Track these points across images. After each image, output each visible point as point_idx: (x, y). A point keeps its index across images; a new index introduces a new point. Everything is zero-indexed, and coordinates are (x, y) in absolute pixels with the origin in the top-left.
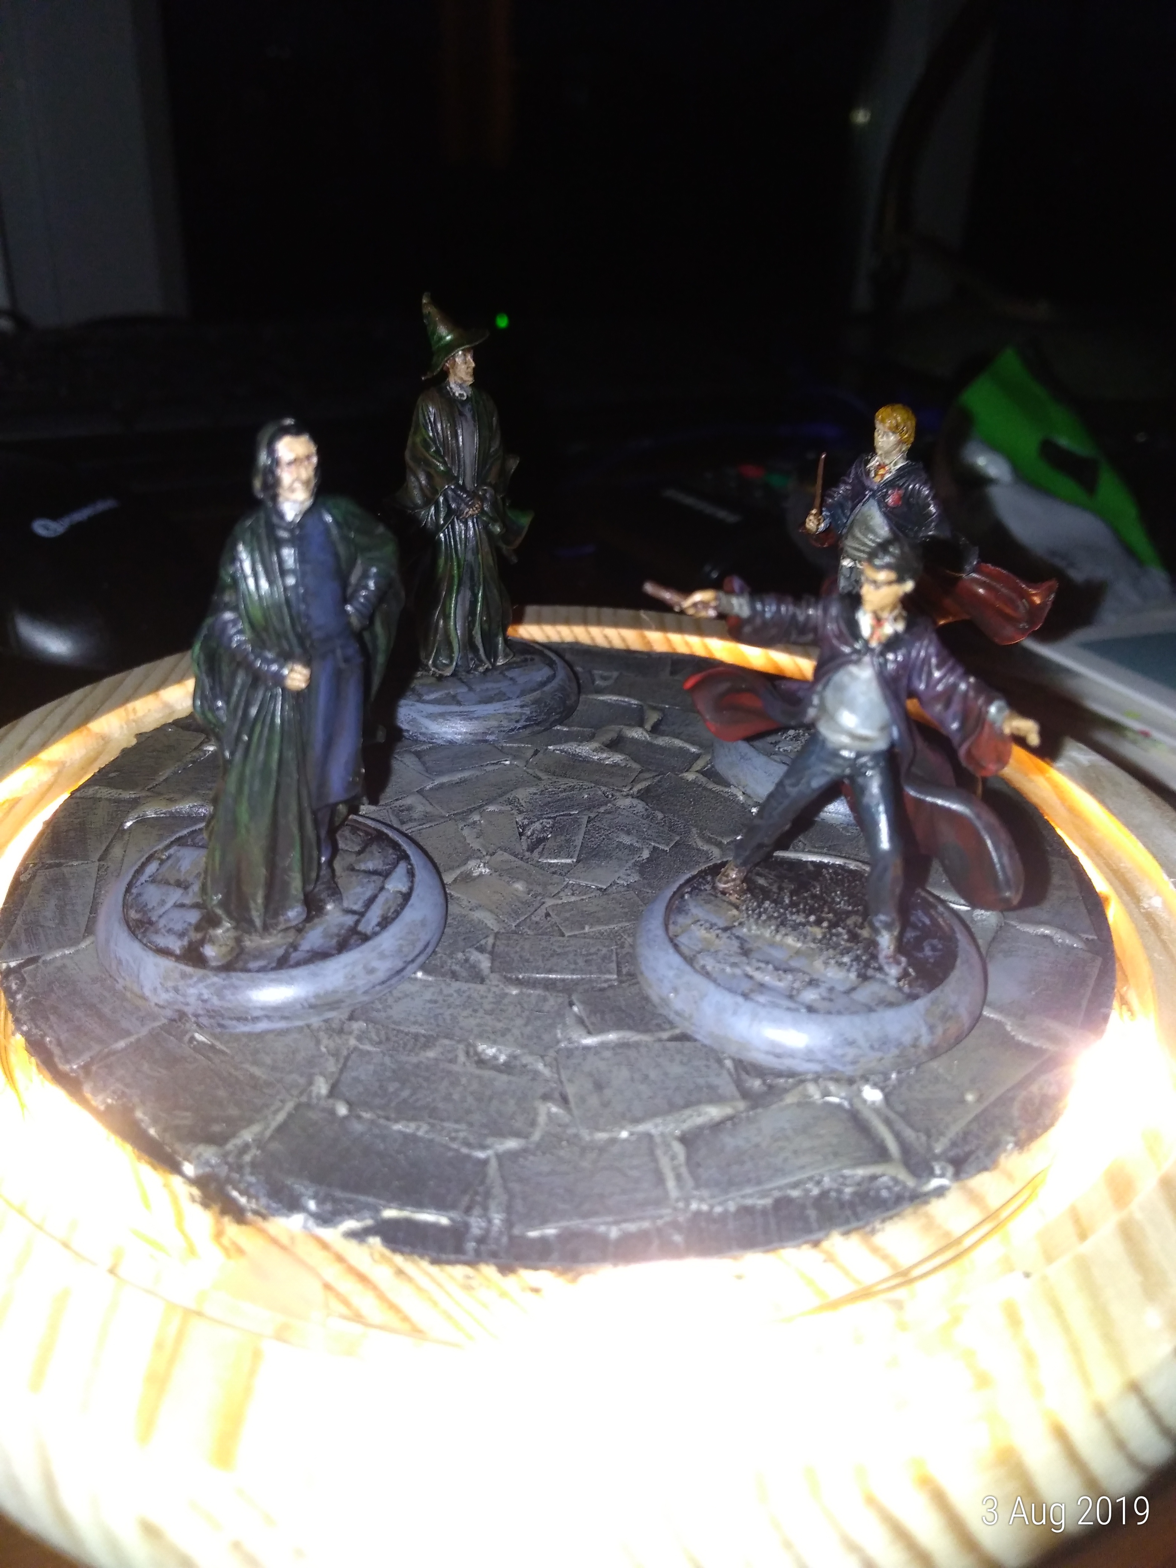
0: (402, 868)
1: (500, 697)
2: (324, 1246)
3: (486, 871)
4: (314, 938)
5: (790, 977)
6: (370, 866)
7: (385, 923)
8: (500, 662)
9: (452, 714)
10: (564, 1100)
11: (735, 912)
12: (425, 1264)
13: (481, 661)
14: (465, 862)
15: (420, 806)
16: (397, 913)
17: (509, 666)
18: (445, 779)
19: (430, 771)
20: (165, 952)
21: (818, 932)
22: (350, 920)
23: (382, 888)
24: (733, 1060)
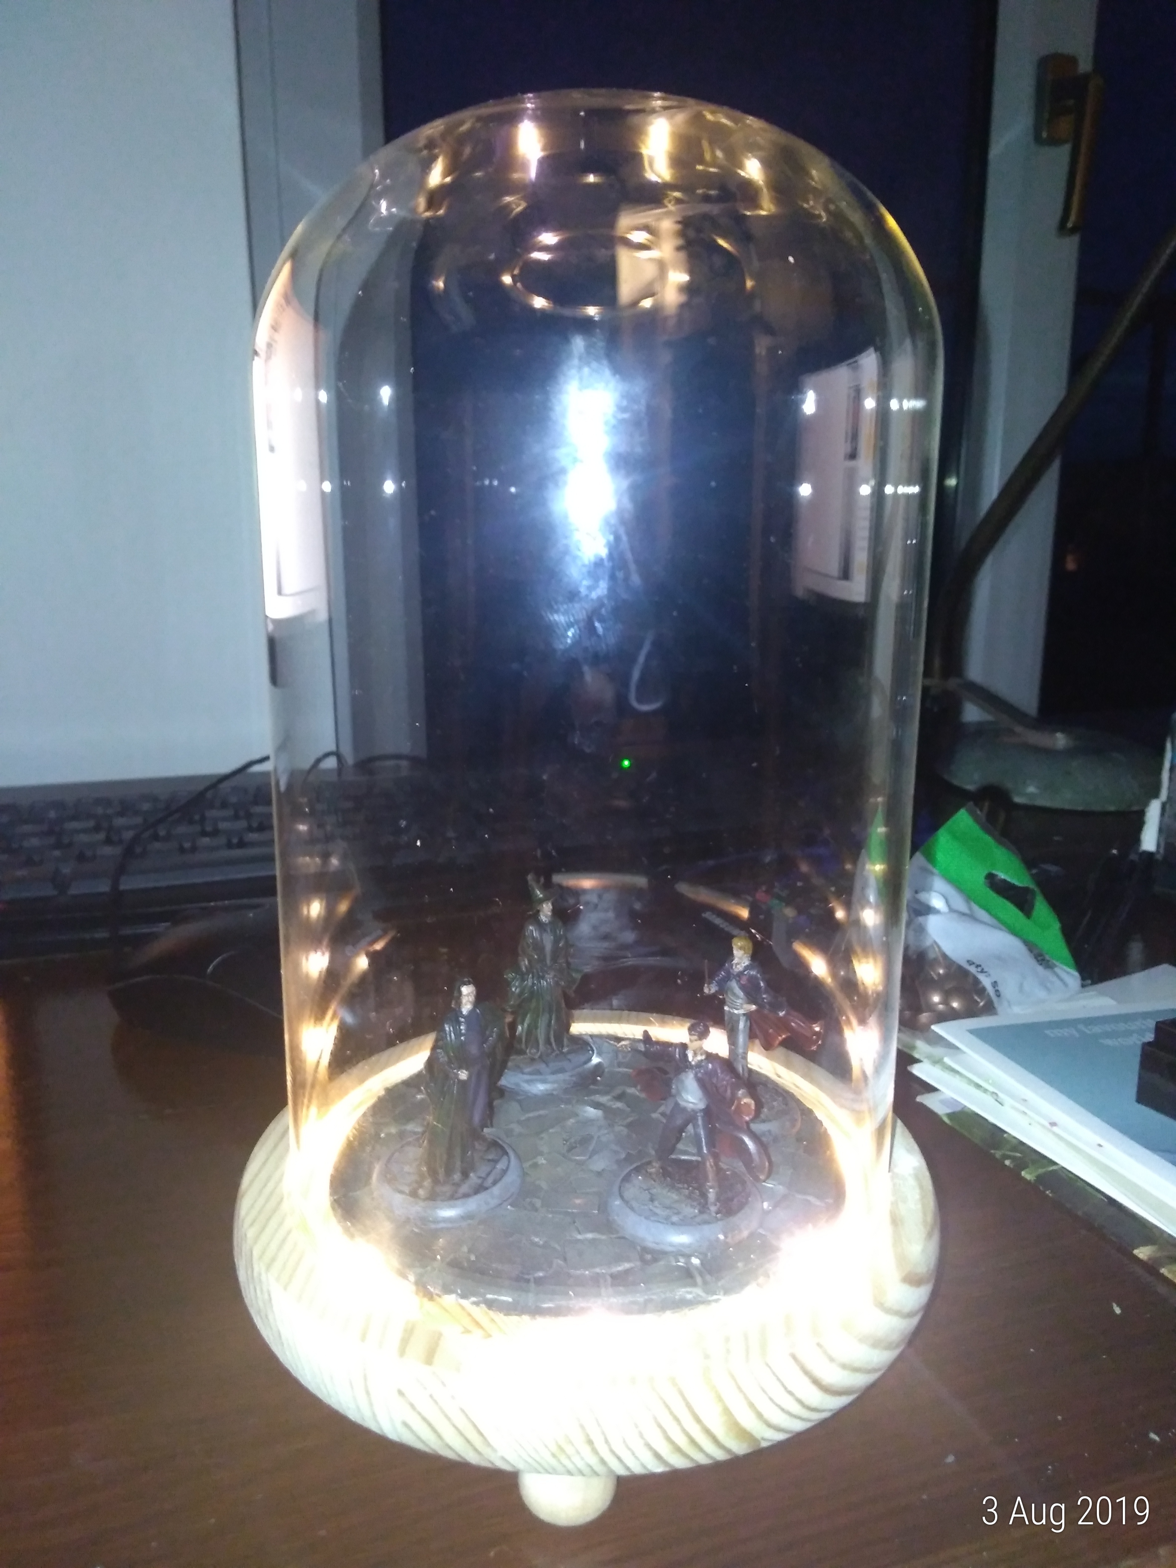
0: (505, 1158)
1: (562, 1070)
2: (463, 1308)
3: (544, 1162)
4: (465, 1188)
5: (668, 1211)
6: (490, 1157)
7: (495, 1183)
8: (565, 1050)
9: (537, 1080)
10: (565, 1260)
11: (653, 1182)
12: (501, 1315)
13: (553, 1050)
14: (535, 1157)
15: (517, 1129)
16: (500, 1179)
17: (569, 1052)
18: (531, 1115)
19: (524, 1109)
20: (401, 1192)
21: (686, 1192)
22: (479, 1181)
23: (494, 1168)
24: (641, 1247)
